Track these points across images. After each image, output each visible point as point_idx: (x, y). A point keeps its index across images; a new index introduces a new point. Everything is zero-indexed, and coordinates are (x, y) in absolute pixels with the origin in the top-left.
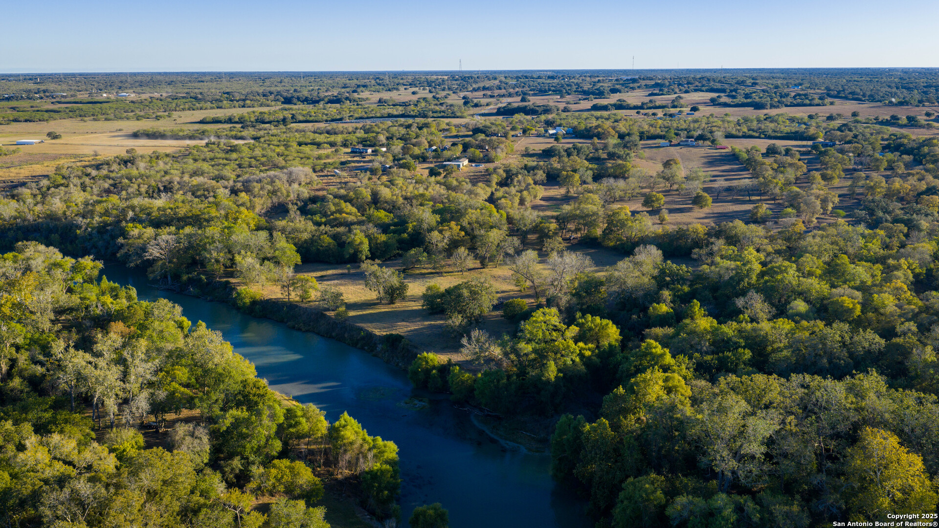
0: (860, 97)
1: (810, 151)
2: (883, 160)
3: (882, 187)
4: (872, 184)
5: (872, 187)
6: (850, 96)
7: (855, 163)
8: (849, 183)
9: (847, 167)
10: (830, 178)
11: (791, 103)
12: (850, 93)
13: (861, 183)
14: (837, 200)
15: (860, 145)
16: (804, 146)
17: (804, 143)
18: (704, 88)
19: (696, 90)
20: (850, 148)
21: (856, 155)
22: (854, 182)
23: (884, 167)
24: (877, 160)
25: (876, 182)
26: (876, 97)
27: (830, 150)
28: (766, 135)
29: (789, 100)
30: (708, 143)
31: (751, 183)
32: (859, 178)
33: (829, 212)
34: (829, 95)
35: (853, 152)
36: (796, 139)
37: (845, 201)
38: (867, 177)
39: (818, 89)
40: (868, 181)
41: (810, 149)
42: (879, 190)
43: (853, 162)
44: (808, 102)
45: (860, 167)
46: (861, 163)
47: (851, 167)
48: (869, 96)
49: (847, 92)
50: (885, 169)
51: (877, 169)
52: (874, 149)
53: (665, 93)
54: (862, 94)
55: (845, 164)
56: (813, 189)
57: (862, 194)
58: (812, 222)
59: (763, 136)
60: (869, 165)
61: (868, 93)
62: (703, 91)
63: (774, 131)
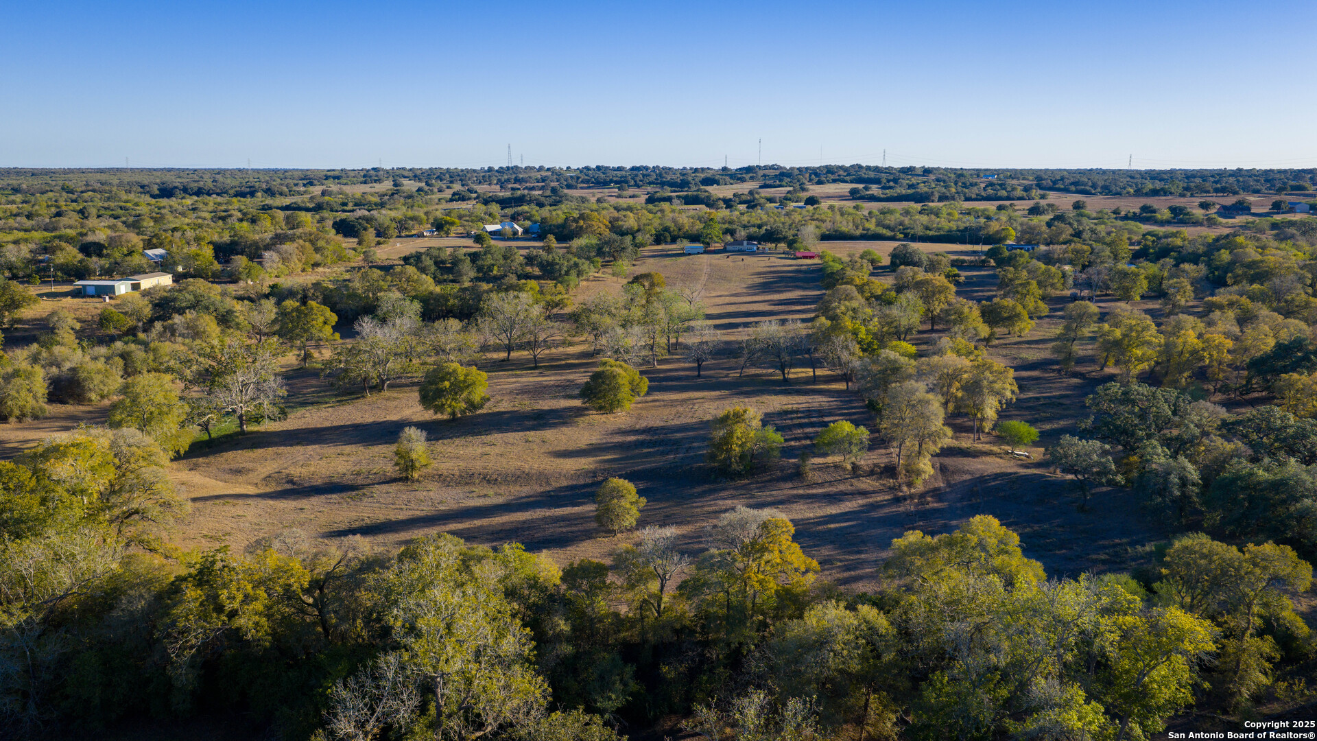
0: (1088, 188)
1: (983, 261)
2: (1137, 275)
3: (1149, 343)
4: (1118, 333)
5: (1117, 343)
6: (1073, 188)
7: (1076, 285)
8: (1057, 330)
9: (1058, 293)
10: (1010, 318)
11: (977, 195)
12: (1073, 184)
13: (1086, 332)
14: (1009, 389)
15: (1085, 247)
16: (974, 253)
17: (977, 248)
18: (848, 178)
19: (834, 181)
20: (1065, 252)
21: (1079, 268)
22: (1067, 328)
23: (1141, 291)
24: (1125, 275)
25: (1131, 329)
26: (1114, 188)
27: (1021, 256)
28: (906, 235)
29: (974, 191)
30: (782, 246)
31: (804, 332)
32: (1081, 318)
33: (987, 426)
34: (1040, 186)
35: (1071, 262)
36: (963, 242)
37: (1048, 380)
38: (1103, 317)
39: (1024, 179)
40: (1106, 326)
41: (983, 258)
42: (1139, 352)
43: (1070, 281)
44: (1004, 193)
45: (1085, 293)
46: (1089, 284)
47: (1067, 293)
48: (1102, 187)
49: (1067, 182)
50: (1143, 297)
51: (1126, 297)
52: (1116, 257)
53: (784, 183)
54: (1090, 184)
55: (1053, 285)
56: (940, 352)
57: (1091, 360)
58: (919, 473)
59: (902, 236)
60: (1108, 288)
61: (1101, 183)
62: (846, 182)
63: (927, 228)
